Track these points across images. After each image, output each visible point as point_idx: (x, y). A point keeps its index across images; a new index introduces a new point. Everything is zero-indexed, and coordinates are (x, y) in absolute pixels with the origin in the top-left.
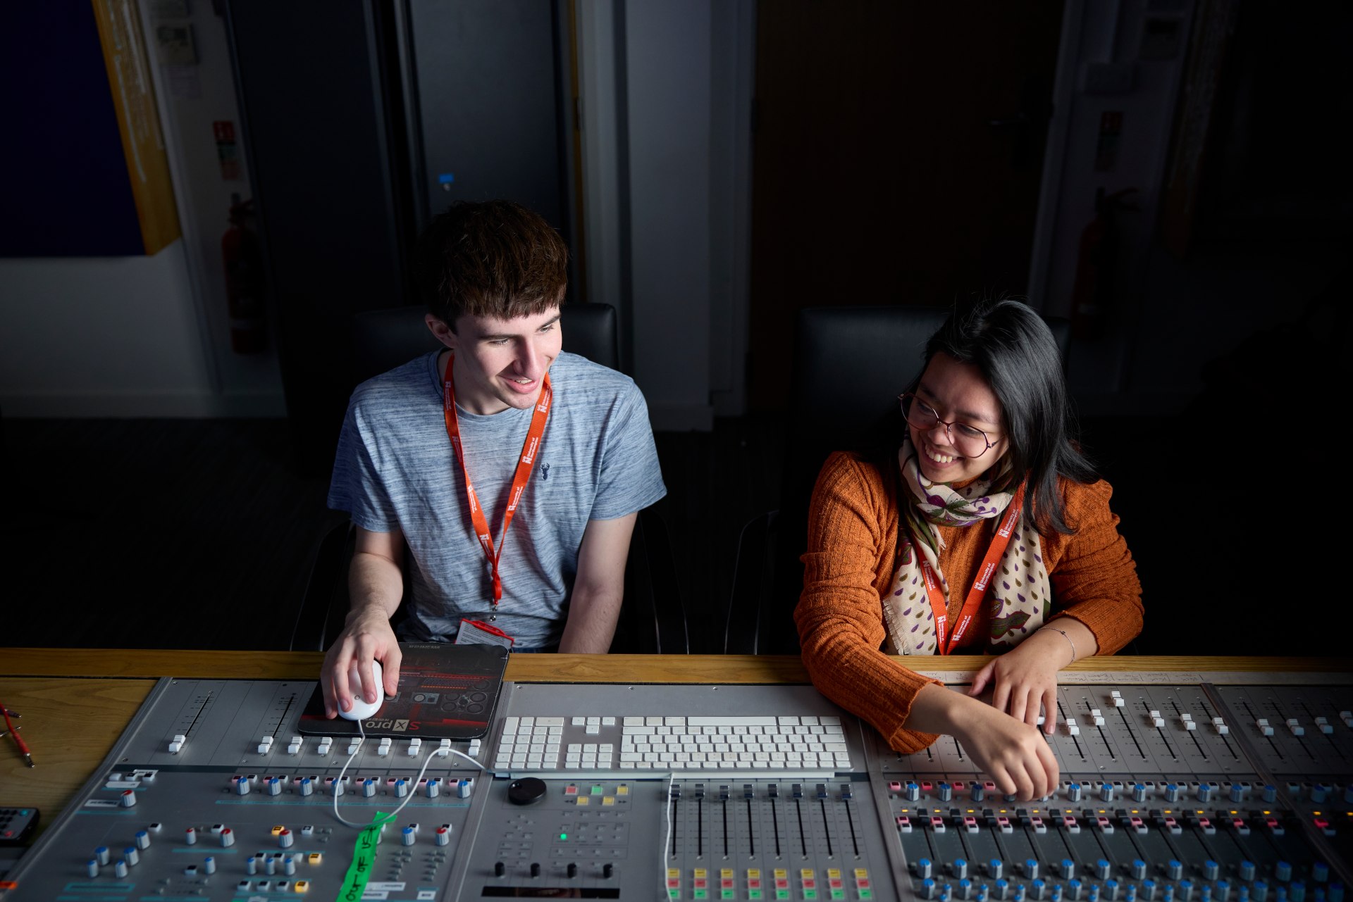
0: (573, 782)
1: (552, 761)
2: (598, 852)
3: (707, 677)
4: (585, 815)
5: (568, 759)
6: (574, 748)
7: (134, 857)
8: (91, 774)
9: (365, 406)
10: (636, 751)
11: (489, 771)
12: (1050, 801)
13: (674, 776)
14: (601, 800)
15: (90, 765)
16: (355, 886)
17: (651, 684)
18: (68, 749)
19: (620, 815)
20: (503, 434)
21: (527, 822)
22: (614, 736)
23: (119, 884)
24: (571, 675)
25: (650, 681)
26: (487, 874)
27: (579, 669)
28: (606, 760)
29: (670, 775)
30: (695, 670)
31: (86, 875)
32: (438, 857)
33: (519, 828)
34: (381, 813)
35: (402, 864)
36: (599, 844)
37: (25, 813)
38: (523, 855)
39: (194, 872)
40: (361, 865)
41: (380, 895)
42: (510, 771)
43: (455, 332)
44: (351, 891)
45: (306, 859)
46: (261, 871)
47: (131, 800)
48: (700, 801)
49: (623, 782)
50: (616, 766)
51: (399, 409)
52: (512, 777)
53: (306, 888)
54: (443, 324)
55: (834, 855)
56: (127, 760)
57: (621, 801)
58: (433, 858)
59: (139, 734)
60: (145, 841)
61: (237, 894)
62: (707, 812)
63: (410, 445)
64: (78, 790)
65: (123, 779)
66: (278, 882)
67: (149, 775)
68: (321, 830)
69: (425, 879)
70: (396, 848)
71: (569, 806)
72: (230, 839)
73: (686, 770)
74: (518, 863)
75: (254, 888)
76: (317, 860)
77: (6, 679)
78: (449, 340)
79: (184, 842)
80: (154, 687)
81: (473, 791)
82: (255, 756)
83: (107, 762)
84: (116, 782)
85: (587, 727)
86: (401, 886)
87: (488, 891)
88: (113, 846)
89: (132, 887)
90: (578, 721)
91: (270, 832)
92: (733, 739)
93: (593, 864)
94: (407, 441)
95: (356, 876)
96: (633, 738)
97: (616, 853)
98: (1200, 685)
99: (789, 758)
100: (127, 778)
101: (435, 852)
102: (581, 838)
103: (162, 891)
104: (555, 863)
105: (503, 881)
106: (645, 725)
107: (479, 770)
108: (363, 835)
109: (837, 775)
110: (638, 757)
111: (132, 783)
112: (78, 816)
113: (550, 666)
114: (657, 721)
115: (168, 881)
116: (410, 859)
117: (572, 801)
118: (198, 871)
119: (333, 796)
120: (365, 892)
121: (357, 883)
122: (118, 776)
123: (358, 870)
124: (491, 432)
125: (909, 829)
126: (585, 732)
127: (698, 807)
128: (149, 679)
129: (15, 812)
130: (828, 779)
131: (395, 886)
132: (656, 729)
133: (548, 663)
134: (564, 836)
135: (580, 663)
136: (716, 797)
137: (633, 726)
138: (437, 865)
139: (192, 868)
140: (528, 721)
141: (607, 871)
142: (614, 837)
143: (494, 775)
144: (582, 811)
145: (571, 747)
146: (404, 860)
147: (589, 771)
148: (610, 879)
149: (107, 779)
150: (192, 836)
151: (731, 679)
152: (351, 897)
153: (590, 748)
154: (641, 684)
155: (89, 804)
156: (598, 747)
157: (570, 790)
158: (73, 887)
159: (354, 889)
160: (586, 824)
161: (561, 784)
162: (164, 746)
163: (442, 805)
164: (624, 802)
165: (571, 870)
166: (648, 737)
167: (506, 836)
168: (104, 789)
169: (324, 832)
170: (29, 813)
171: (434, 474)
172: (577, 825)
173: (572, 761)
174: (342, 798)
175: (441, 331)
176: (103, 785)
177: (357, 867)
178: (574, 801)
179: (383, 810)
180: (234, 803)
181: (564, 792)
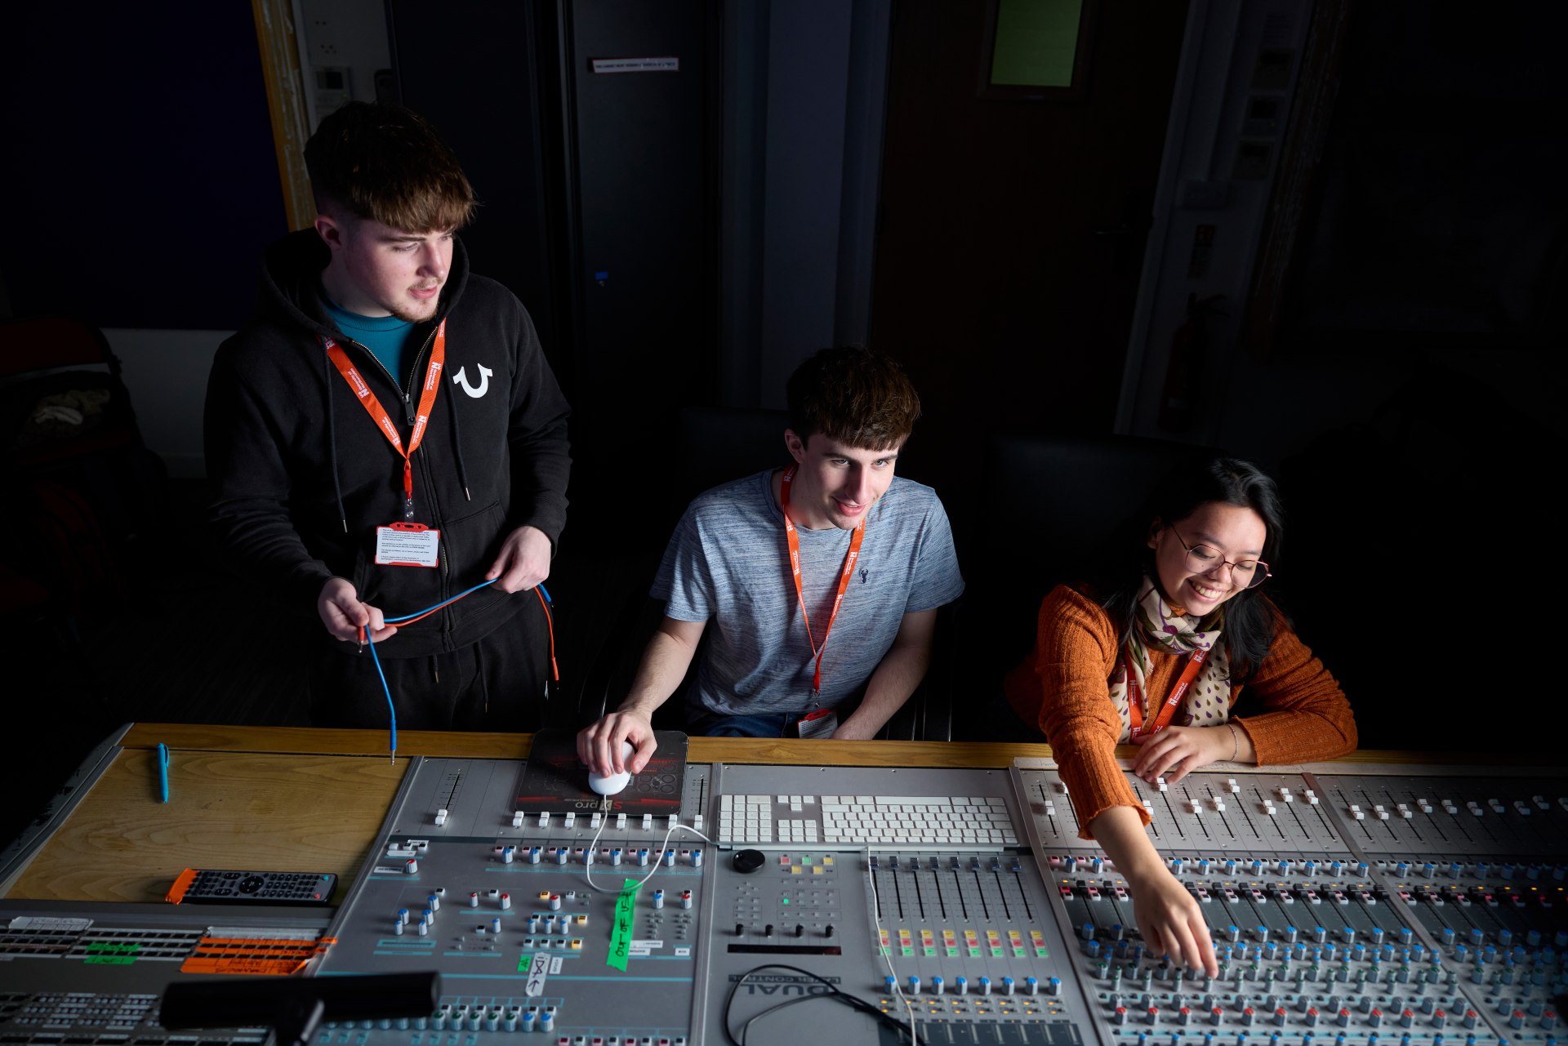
0: (785, 854)
1: (767, 836)
2: (817, 915)
3: (887, 761)
4: (800, 883)
5: (780, 834)
6: (783, 824)
7: (430, 918)
8: (372, 843)
9: (709, 521)
10: (836, 826)
11: (713, 843)
12: (1184, 874)
13: (871, 848)
14: (811, 870)
15: (369, 835)
16: (621, 943)
17: (840, 766)
18: (346, 821)
19: (829, 883)
20: (829, 547)
21: (753, 888)
22: (814, 813)
23: (421, 941)
24: (769, 757)
25: (838, 764)
26: (729, 933)
27: (776, 752)
28: (812, 836)
29: (867, 848)
30: (875, 754)
31: (393, 933)
32: (685, 919)
33: (747, 894)
34: (630, 880)
35: (657, 925)
36: (816, 908)
37: (326, 878)
38: (755, 917)
39: (483, 931)
40: (623, 926)
41: (644, 951)
42: (732, 843)
43: (806, 448)
44: (619, 948)
45: (575, 920)
46: (541, 930)
47: (414, 867)
48: (894, 871)
49: (828, 854)
50: (822, 839)
51: (738, 524)
52: (734, 848)
53: (580, 946)
54: (798, 440)
55: (1012, 919)
56: (399, 831)
57: (829, 870)
58: (682, 920)
59: (405, 808)
60: (436, 904)
61: (524, 950)
62: (902, 881)
63: (747, 555)
64: (363, 858)
65: (401, 848)
66: (557, 940)
67: (423, 845)
68: (582, 895)
69: (679, 938)
70: (648, 911)
71: (786, 875)
72: (507, 903)
73: (880, 843)
74: (752, 924)
75: (537, 945)
76: (584, 922)
77: (277, 756)
78: (799, 456)
79: (469, 905)
80: (409, 765)
81: (703, 860)
82: (511, 828)
83: (383, 833)
84: (394, 851)
85: (792, 805)
86: (659, 944)
87: (733, 949)
88: (412, 907)
89: (434, 944)
90: (783, 800)
91: (539, 896)
92: (916, 817)
93: (815, 925)
94: (744, 552)
95: (621, 935)
96: (831, 815)
97: (832, 915)
98: (1301, 774)
99: (965, 834)
100: (405, 848)
101: (682, 915)
102: (801, 902)
103: (460, 947)
104: (783, 924)
105: (742, 939)
106: (840, 803)
107: (704, 842)
108: (620, 900)
109: (1005, 849)
110: (838, 832)
111: (409, 852)
112: (370, 881)
113: (752, 749)
114: (849, 800)
115: (463, 939)
116: (662, 921)
117: (787, 870)
118: (486, 930)
119: (586, 865)
120: (630, 949)
121: (623, 941)
122: (396, 846)
123: (621, 929)
124: (819, 546)
125: (1072, 898)
126: (790, 809)
127: (893, 876)
128: (403, 757)
129: (317, 878)
130: (998, 852)
131: (655, 944)
132: (850, 808)
133: (750, 746)
134: (786, 901)
135: (777, 746)
136: (907, 867)
137: (829, 804)
138: (686, 925)
139: (481, 927)
140: (740, 799)
141: (829, 932)
142: (828, 902)
143: (718, 847)
144: (797, 879)
145: (780, 822)
146: (657, 921)
147: (799, 844)
148: (831, 938)
149: (387, 848)
150: (475, 901)
151: (907, 763)
152: (620, 953)
153: (797, 823)
154: (830, 766)
155: (377, 870)
156: (804, 822)
157: (784, 861)
158: (384, 943)
159: (621, 946)
160: (802, 891)
161: (776, 855)
162: (431, 819)
163: (679, 873)
164: (831, 871)
165: (799, 931)
166: (844, 815)
167: (738, 900)
168: (386, 857)
169: (585, 896)
170: (330, 878)
171: (765, 580)
172: (796, 891)
173: (784, 836)
174: (593, 866)
175: (795, 446)
176: (385, 853)
177: (619, 927)
178: (789, 870)
179: (632, 877)
180: (501, 870)
181: (779, 862)
